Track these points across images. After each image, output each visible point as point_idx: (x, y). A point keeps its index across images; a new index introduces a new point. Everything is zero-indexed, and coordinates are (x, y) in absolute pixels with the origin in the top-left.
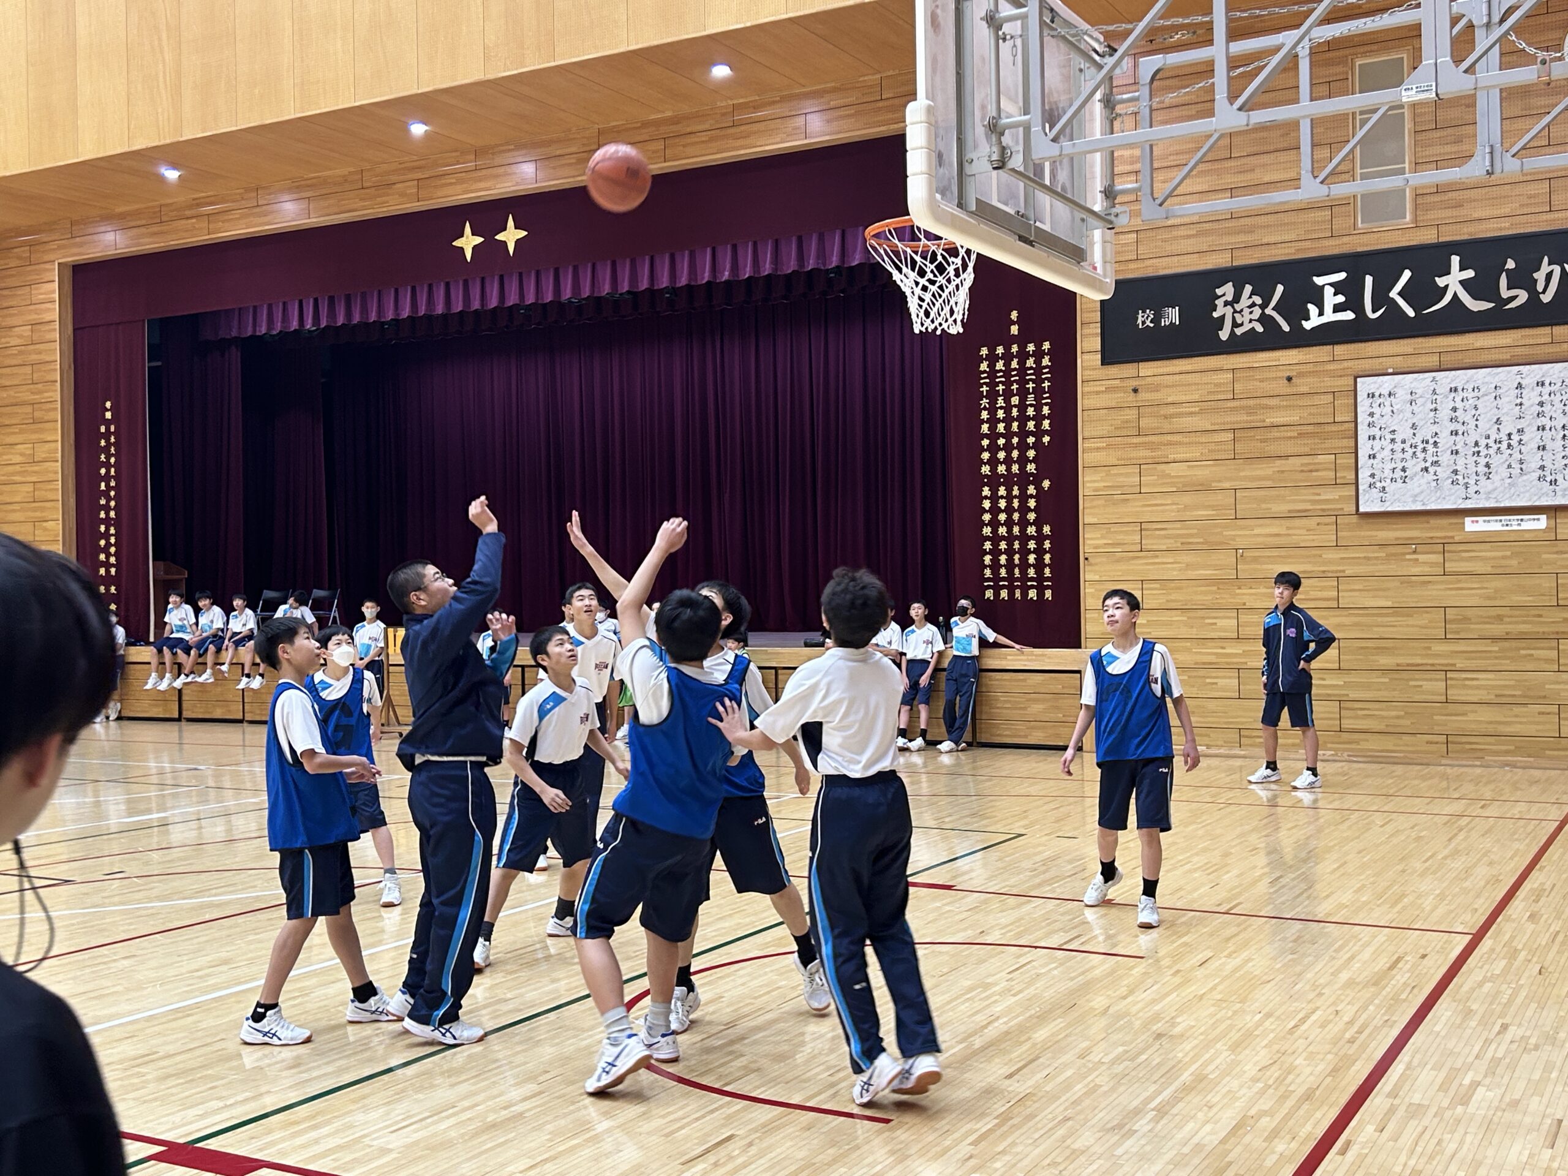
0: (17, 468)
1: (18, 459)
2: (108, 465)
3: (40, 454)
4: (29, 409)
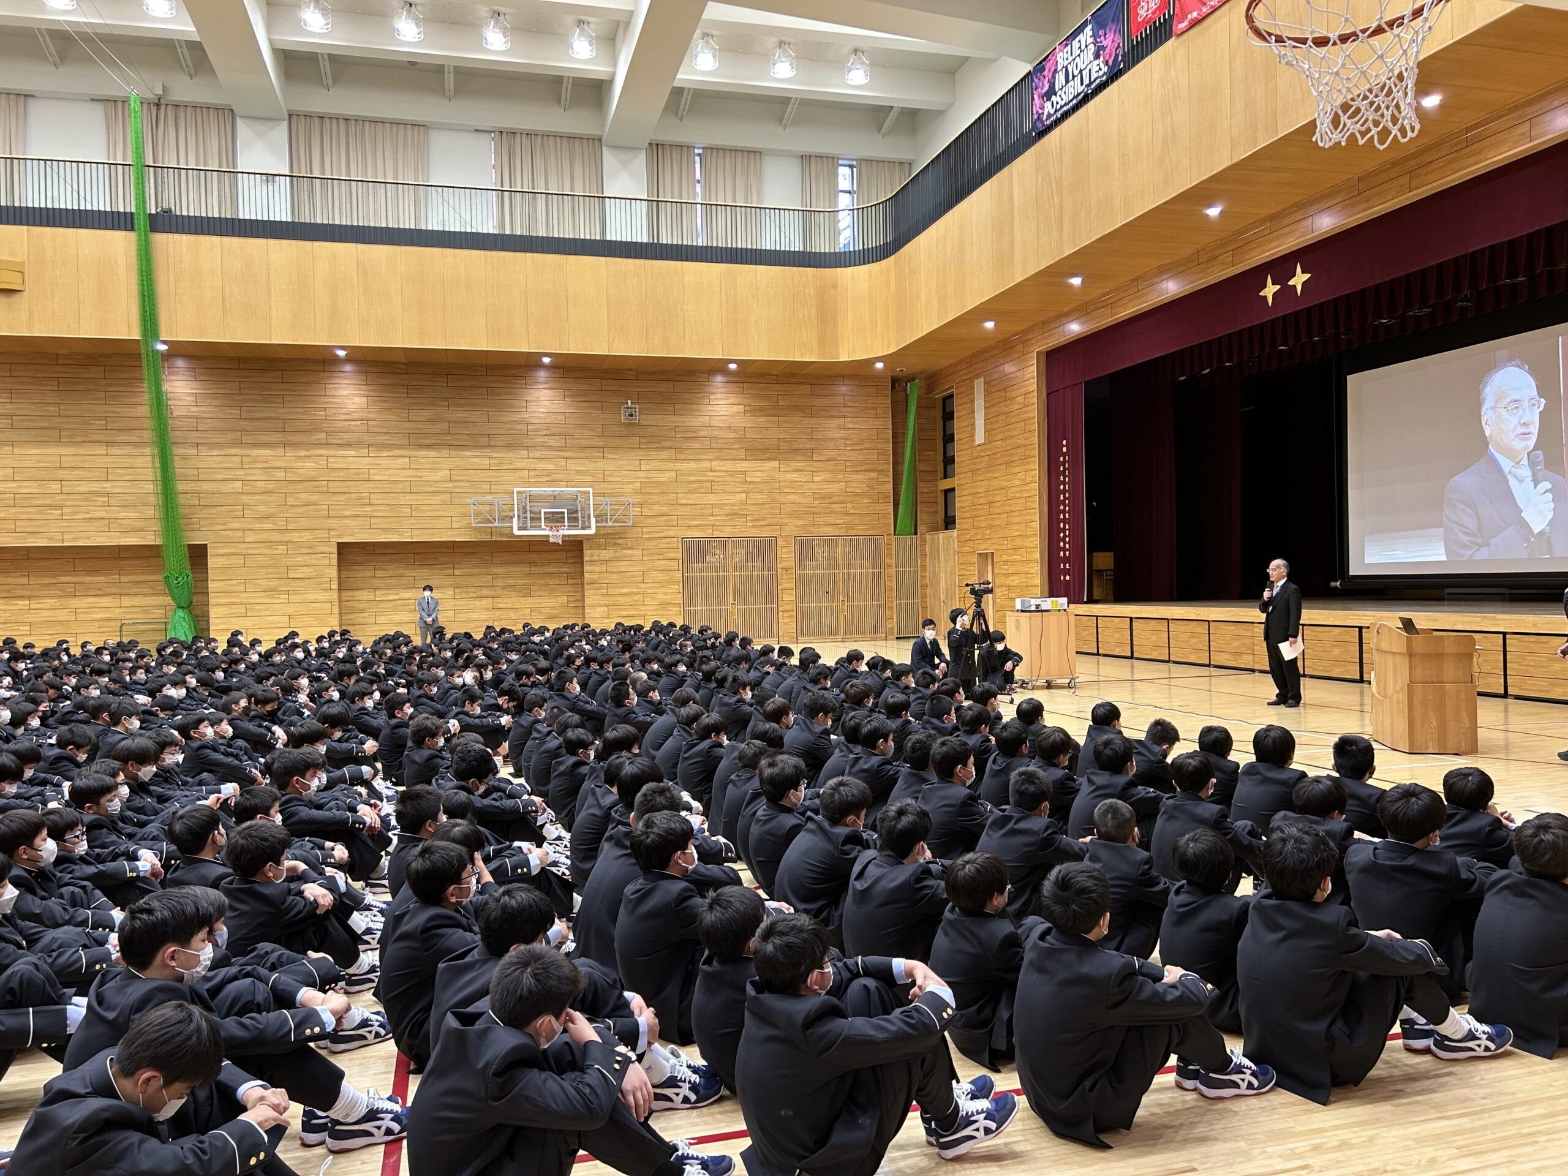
0: (1018, 489)
1: (1018, 482)
2: (1064, 483)
3: (1029, 479)
4: (1022, 450)
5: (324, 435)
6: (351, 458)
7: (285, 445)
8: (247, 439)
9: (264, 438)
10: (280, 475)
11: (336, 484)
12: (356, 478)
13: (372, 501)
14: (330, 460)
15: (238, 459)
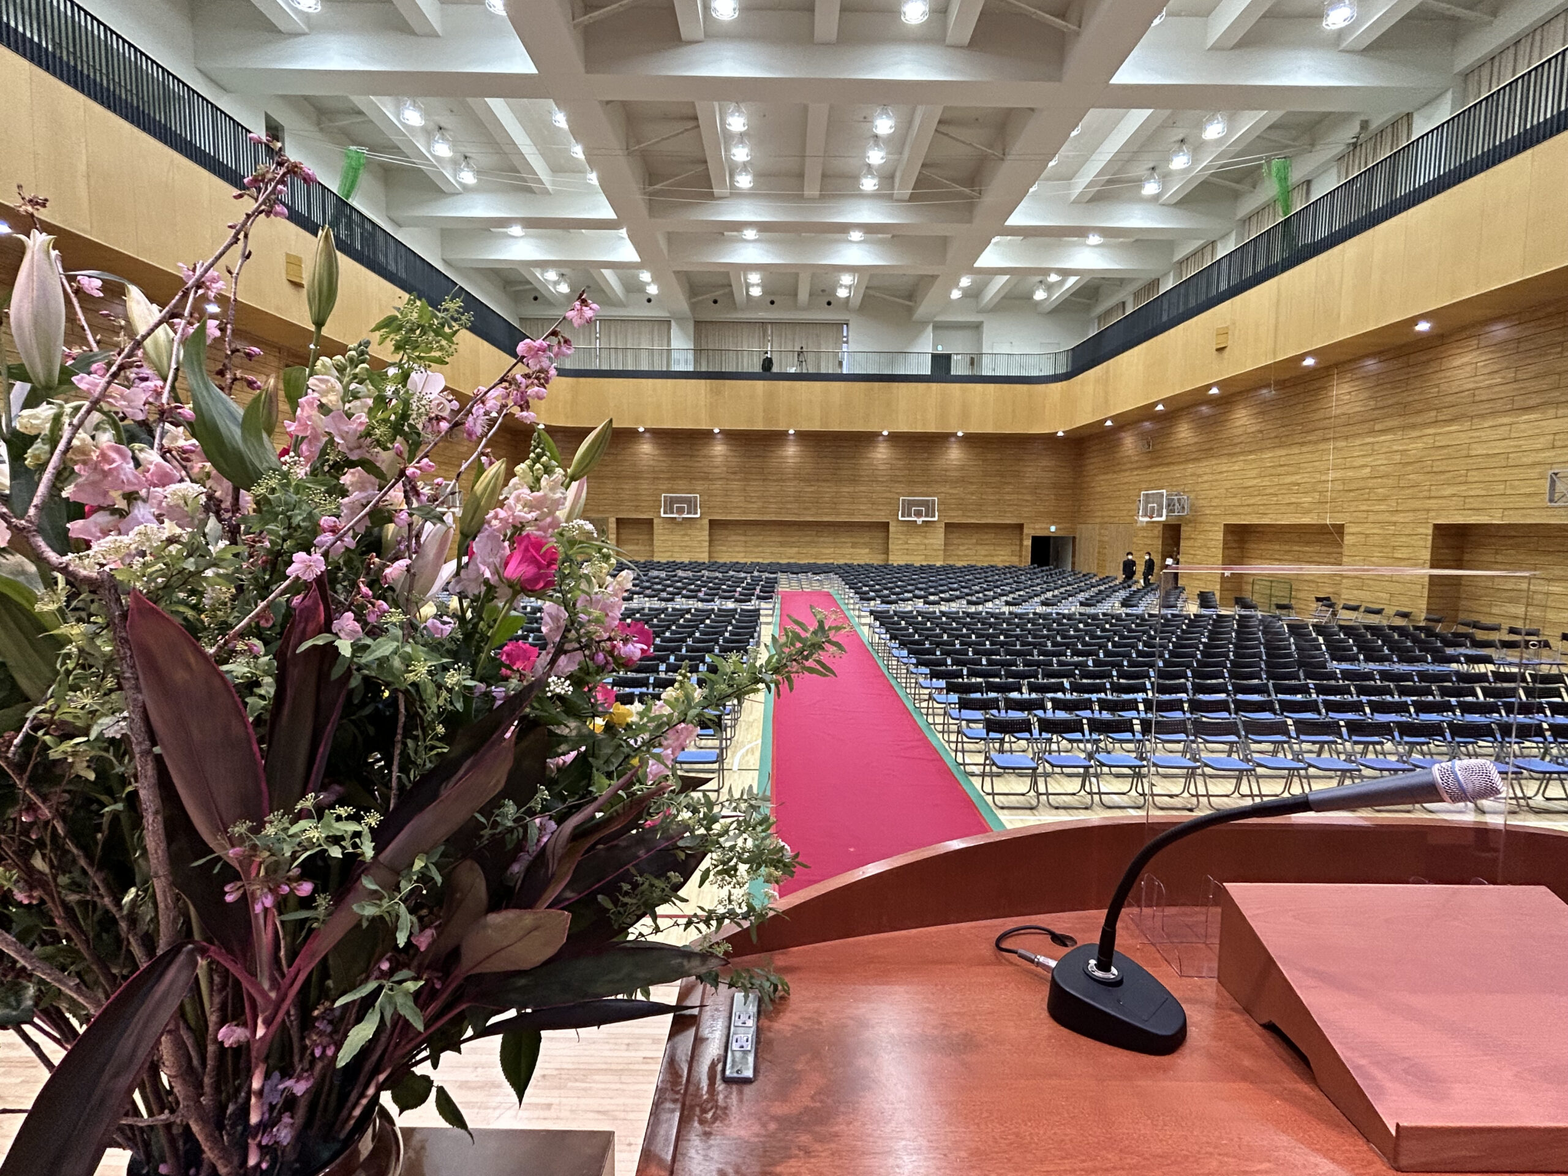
5: (1433, 414)
6: (1455, 434)
7: (1403, 428)
8: (1378, 427)
9: (1390, 423)
10: (1398, 457)
11: (1439, 463)
12: (1458, 455)
13: (1470, 479)
14: (1437, 438)
15: (1369, 447)
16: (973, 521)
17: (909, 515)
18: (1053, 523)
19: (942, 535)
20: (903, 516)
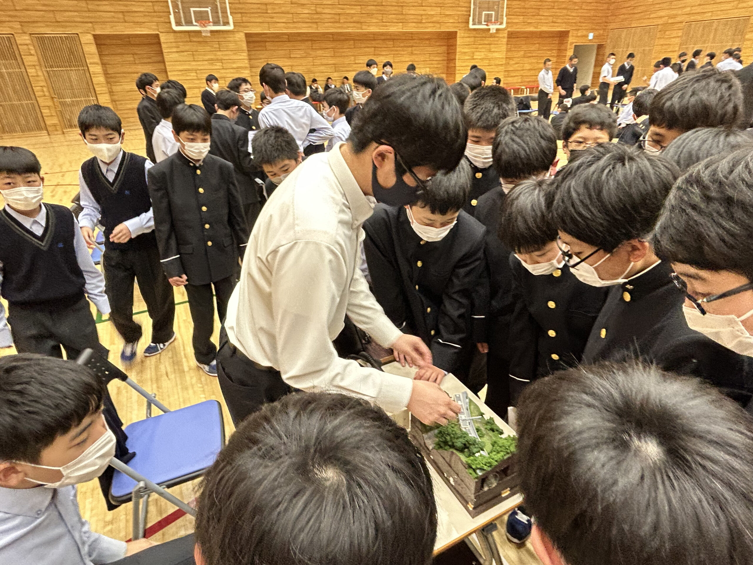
16: (532, 29)
17: (480, 23)
18: (592, 30)
19: (504, 48)
20: (474, 24)
